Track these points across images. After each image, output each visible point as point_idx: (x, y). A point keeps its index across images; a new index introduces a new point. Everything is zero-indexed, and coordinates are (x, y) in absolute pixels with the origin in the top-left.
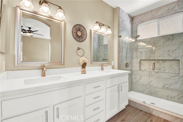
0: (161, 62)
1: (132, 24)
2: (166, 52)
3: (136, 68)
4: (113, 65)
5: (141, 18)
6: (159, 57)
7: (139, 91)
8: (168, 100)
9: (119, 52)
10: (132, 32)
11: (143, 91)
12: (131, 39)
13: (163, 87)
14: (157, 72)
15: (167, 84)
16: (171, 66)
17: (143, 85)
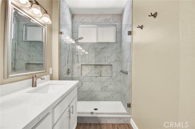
0: (99, 67)
1: (72, 23)
2: (103, 58)
3: (77, 74)
4: (51, 73)
5: (82, 18)
6: (98, 62)
7: (81, 99)
8: (105, 101)
9: (60, 55)
10: (72, 32)
11: (85, 98)
12: (71, 40)
13: (101, 90)
14: (97, 77)
15: (104, 87)
16: (106, 70)
17: (84, 92)
